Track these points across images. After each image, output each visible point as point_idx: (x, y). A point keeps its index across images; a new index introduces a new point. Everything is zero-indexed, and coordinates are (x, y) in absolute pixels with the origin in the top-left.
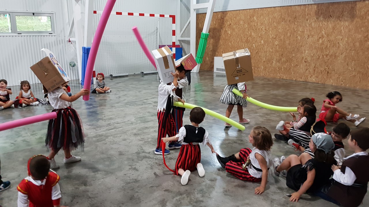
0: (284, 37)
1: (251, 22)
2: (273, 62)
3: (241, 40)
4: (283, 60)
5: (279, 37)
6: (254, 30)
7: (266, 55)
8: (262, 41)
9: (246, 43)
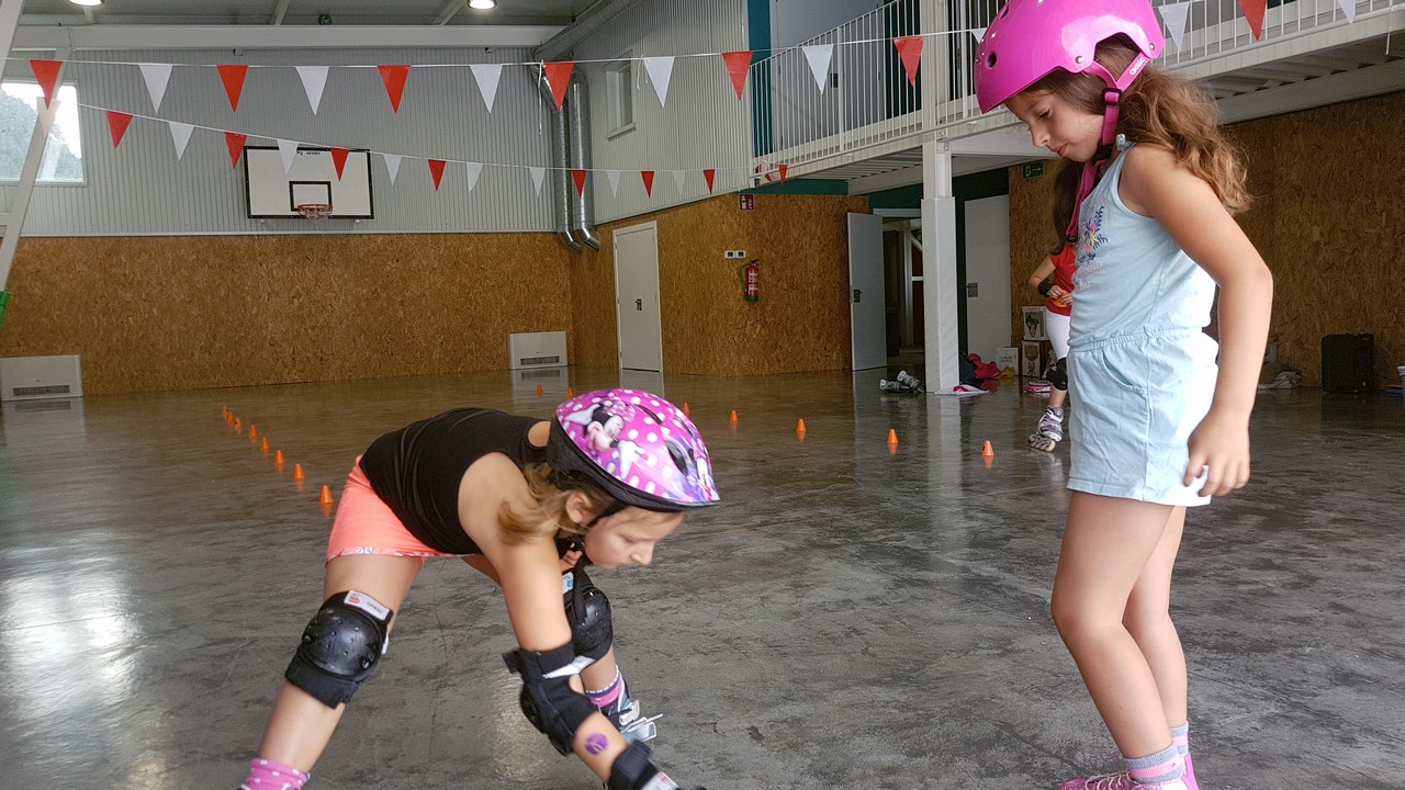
0: (212, 298)
1: (111, 266)
2: (192, 354)
3: (86, 309)
4: (218, 345)
5: (198, 299)
6: (124, 285)
7: (171, 340)
8: (155, 310)
9: (104, 316)
